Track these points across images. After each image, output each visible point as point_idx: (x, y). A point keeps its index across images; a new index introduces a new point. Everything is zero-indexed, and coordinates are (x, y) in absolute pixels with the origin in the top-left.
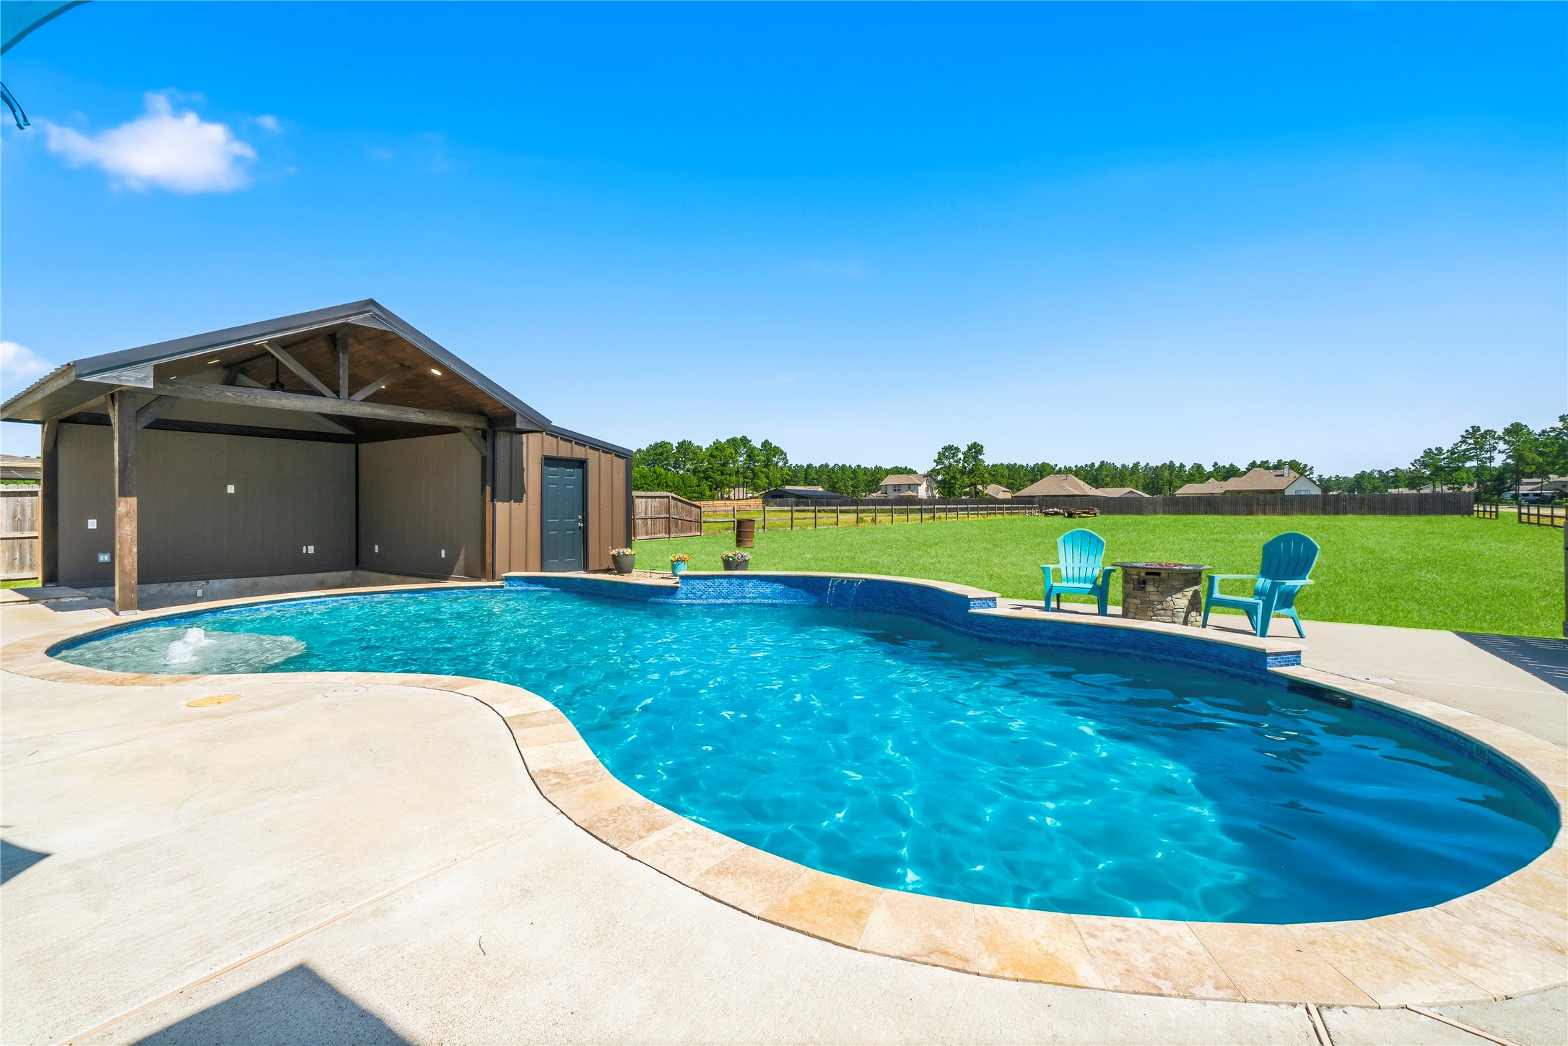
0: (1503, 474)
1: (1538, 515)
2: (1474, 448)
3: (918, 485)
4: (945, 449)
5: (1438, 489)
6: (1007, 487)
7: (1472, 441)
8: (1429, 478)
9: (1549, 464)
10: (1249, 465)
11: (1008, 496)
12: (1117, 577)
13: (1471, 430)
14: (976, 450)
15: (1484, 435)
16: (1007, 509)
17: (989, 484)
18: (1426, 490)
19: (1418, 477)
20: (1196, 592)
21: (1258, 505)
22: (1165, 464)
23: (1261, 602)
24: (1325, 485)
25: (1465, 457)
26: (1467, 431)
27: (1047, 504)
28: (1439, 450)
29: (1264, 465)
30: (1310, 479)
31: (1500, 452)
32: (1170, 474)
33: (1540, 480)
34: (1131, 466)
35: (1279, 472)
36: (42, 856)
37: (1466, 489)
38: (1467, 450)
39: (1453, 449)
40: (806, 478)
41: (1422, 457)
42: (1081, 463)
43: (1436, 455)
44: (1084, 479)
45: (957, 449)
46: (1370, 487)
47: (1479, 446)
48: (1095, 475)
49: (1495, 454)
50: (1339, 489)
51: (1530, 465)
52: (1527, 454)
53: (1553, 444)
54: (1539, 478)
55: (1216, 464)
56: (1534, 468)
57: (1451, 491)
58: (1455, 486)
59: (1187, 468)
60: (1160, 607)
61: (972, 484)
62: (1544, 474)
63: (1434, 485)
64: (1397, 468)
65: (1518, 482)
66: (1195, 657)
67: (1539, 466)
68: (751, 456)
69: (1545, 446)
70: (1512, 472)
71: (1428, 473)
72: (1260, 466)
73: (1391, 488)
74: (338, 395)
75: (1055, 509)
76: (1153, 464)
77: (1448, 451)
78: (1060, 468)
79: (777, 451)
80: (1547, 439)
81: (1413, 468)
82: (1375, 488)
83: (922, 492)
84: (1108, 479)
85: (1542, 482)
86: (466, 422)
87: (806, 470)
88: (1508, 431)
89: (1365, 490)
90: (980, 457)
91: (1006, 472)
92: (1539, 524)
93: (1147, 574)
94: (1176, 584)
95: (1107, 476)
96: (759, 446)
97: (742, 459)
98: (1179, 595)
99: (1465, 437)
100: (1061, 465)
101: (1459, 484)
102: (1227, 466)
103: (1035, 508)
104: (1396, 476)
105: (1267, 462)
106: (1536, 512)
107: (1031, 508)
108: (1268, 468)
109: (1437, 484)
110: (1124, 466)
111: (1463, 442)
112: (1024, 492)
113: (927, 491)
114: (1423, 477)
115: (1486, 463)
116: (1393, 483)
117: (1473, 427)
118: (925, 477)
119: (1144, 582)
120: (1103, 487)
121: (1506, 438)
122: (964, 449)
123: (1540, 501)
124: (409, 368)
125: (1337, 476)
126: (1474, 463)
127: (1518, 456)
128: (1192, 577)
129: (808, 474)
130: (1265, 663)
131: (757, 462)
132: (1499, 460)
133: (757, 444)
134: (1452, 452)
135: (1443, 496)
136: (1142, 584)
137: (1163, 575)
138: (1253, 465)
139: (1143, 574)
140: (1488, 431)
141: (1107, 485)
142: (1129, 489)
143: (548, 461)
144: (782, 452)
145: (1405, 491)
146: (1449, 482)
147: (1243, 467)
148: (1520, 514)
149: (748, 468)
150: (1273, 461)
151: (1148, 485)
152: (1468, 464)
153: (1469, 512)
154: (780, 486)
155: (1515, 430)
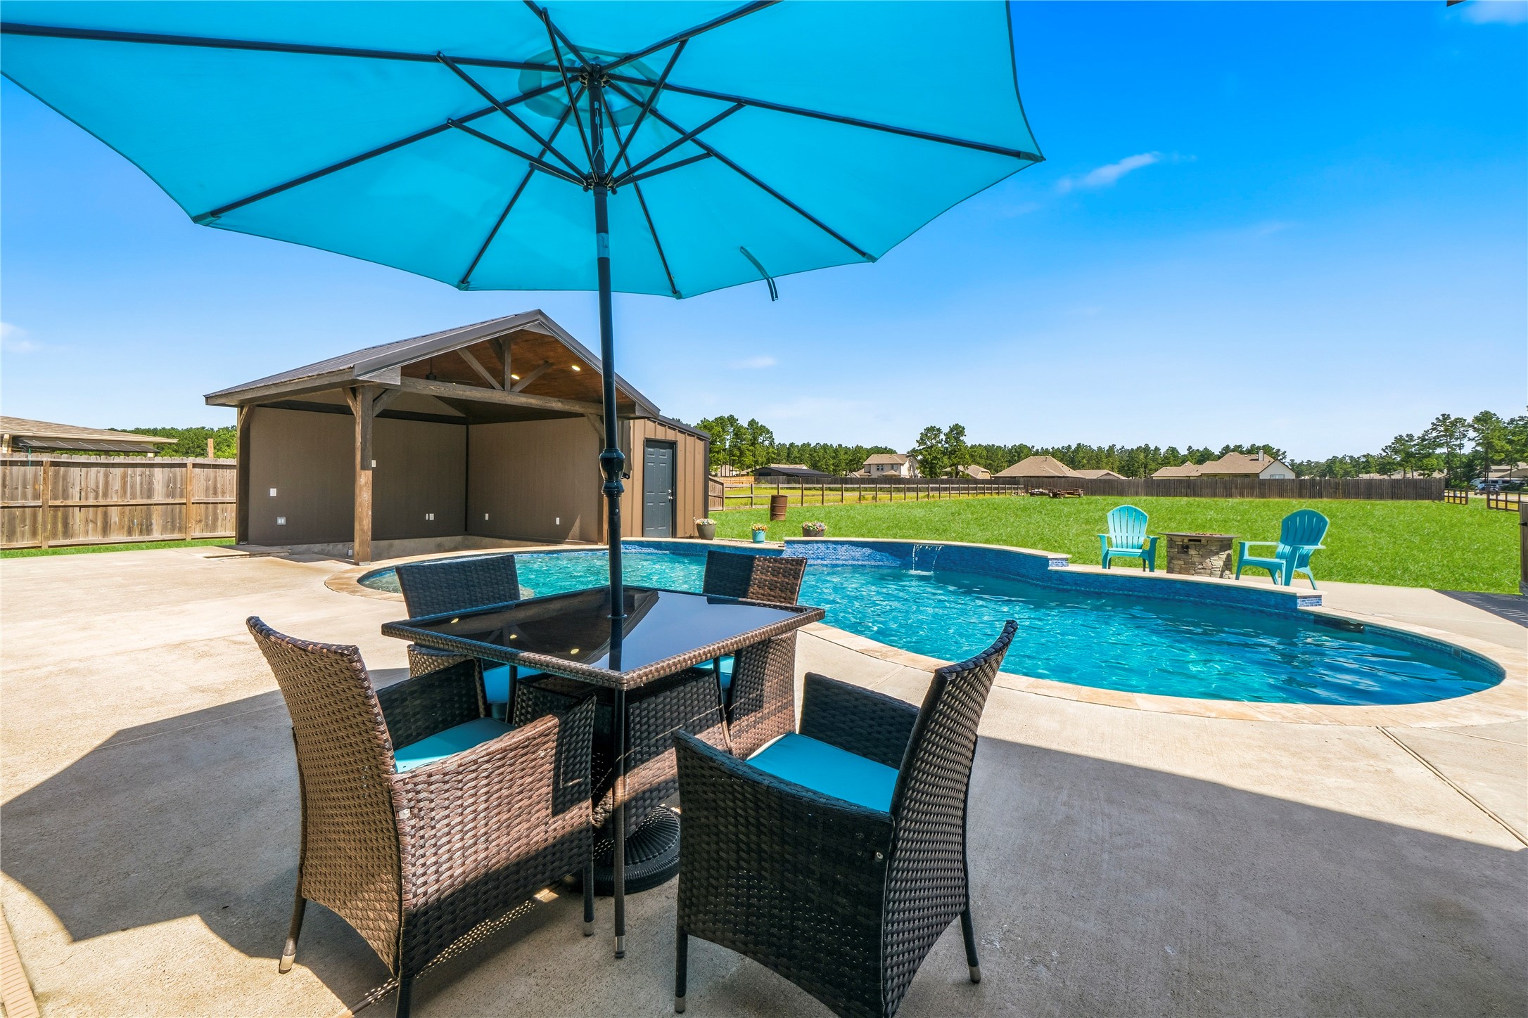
0: (1473, 461)
1: (1506, 501)
2: (1444, 436)
3: (901, 464)
4: (928, 430)
5: (1409, 475)
6: (985, 467)
7: (1442, 429)
8: (1400, 464)
9: (1518, 452)
10: (1223, 449)
11: (987, 476)
12: (1163, 543)
13: (1441, 418)
14: (957, 431)
15: (1454, 423)
16: (995, 489)
17: (970, 465)
18: (1397, 476)
19: (1389, 463)
20: (1229, 556)
21: (1236, 488)
22: (1140, 447)
23: (1284, 562)
24: (1297, 468)
25: (1435, 444)
26: (1437, 418)
27: (1031, 484)
28: (1410, 437)
29: (1238, 449)
30: (1283, 463)
31: (1470, 439)
32: (1146, 457)
33: (1509, 467)
34: (1107, 448)
35: (1254, 457)
37: (1436, 475)
38: (1438, 437)
39: (1424, 436)
40: (788, 456)
41: (1393, 443)
42: (1058, 445)
43: (1407, 441)
44: (1061, 460)
45: (939, 430)
46: (1342, 472)
47: (1449, 433)
48: (1071, 457)
49: (1465, 441)
50: (1311, 473)
51: (1499, 452)
52: (1496, 442)
53: (1522, 433)
54: (1508, 465)
55: (1190, 447)
56: (1503, 455)
57: (1422, 477)
58: (1426, 472)
59: (1162, 451)
60: (1200, 566)
61: (953, 465)
62: (1513, 461)
63: (1405, 471)
64: (1368, 454)
65: (1487, 469)
66: (1238, 602)
67: (1507, 453)
68: (738, 434)
69: (1514, 434)
70: (1482, 459)
71: (1399, 459)
72: (1233, 450)
73: (1362, 473)
74: (504, 388)
75: (1041, 490)
76: (1128, 447)
77: (1419, 438)
78: (1037, 450)
79: (763, 430)
80: (1515, 427)
81: (1384, 454)
82: (1346, 473)
83: (905, 472)
84: (1085, 461)
85: (1511, 470)
86: (590, 410)
87: (789, 448)
88: (1477, 419)
89: (1336, 475)
90: (962, 438)
91: (985, 453)
92: (1506, 509)
93: (1190, 540)
94: (1213, 548)
95: (1084, 458)
96: (746, 425)
97: (728, 437)
98: (1216, 558)
99: (1435, 425)
100: (1038, 447)
101: (1429, 470)
102: (1201, 449)
103: (1020, 488)
104: (1367, 461)
105: (1240, 446)
106: (1504, 499)
107: (1017, 489)
108: (1242, 453)
109: (1408, 469)
110: (1100, 448)
111: (1433, 429)
112: (1006, 473)
113: (909, 470)
114: (1393, 463)
115: (1455, 450)
116: (1364, 468)
117: (1443, 415)
118: (907, 457)
119: (1187, 547)
120: (1080, 469)
121: (1476, 426)
122: (946, 430)
123: (1509, 487)
124: (552, 364)
125: (1309, 461)
126: (1444, 450)
127: (1488, 445)
128: (1225, 544)
129: (791, 453)
130: (1296, 604)
131: (744, 440)
132: (1468, 448)
133: (743, 422)
134: (1424, 440)
135: (1414, 483)
136: (1185, 549)
137: (1203, 541)
138: (1227, 450)
139: (1186, 540)
140: (1458, 419)
141: (1083, 467)
142: (1106, 471)
143: (649, 443)
144: (768, 432)
145: (1376, 476)
146: (1420, 468)
147: (1217, 451)
148: (1489, 500)
149: (735, 446)
150: (1246, 446)
151: (1123, 467)
152: (1438, 451)
153: (1441, 498)
154: (766, 464)
155: (1485, 418)
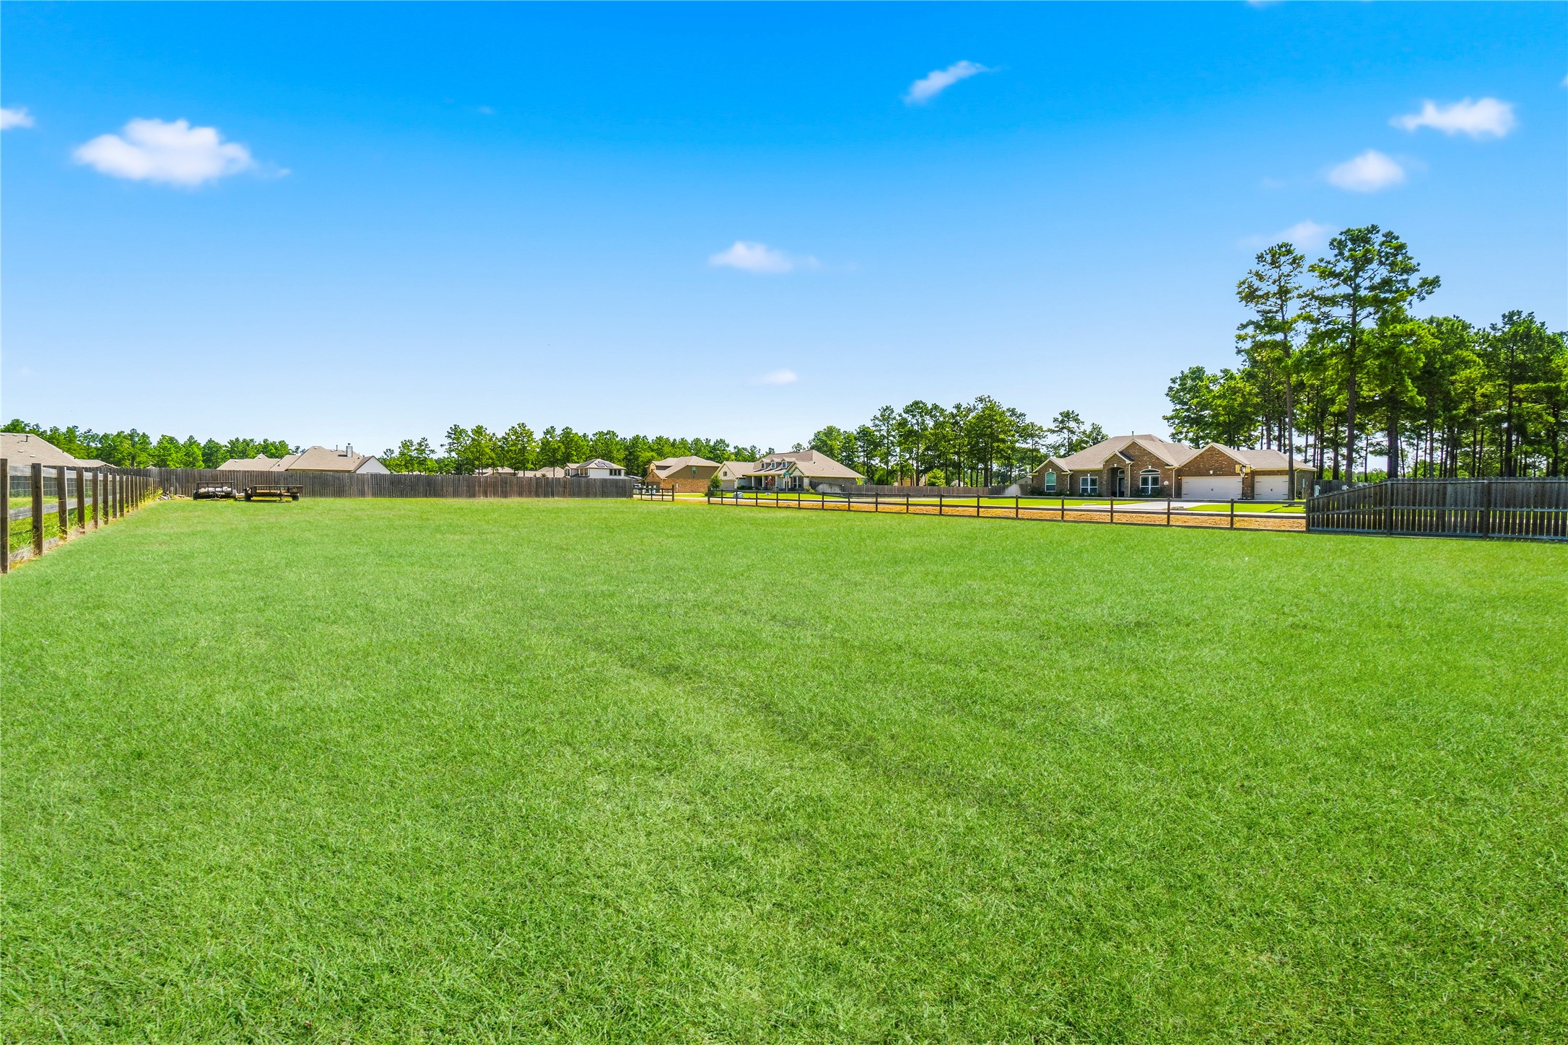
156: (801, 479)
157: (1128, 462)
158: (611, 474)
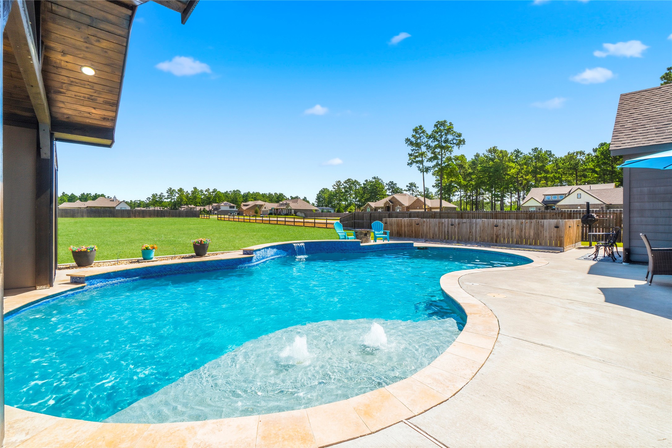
28: (156, 195)
36: (601, 289)
80: (196, 194)
136: (366, 234)
148: (218, 217)
156: (291, 210)
157: (391, 204)
158: (230, 208)
